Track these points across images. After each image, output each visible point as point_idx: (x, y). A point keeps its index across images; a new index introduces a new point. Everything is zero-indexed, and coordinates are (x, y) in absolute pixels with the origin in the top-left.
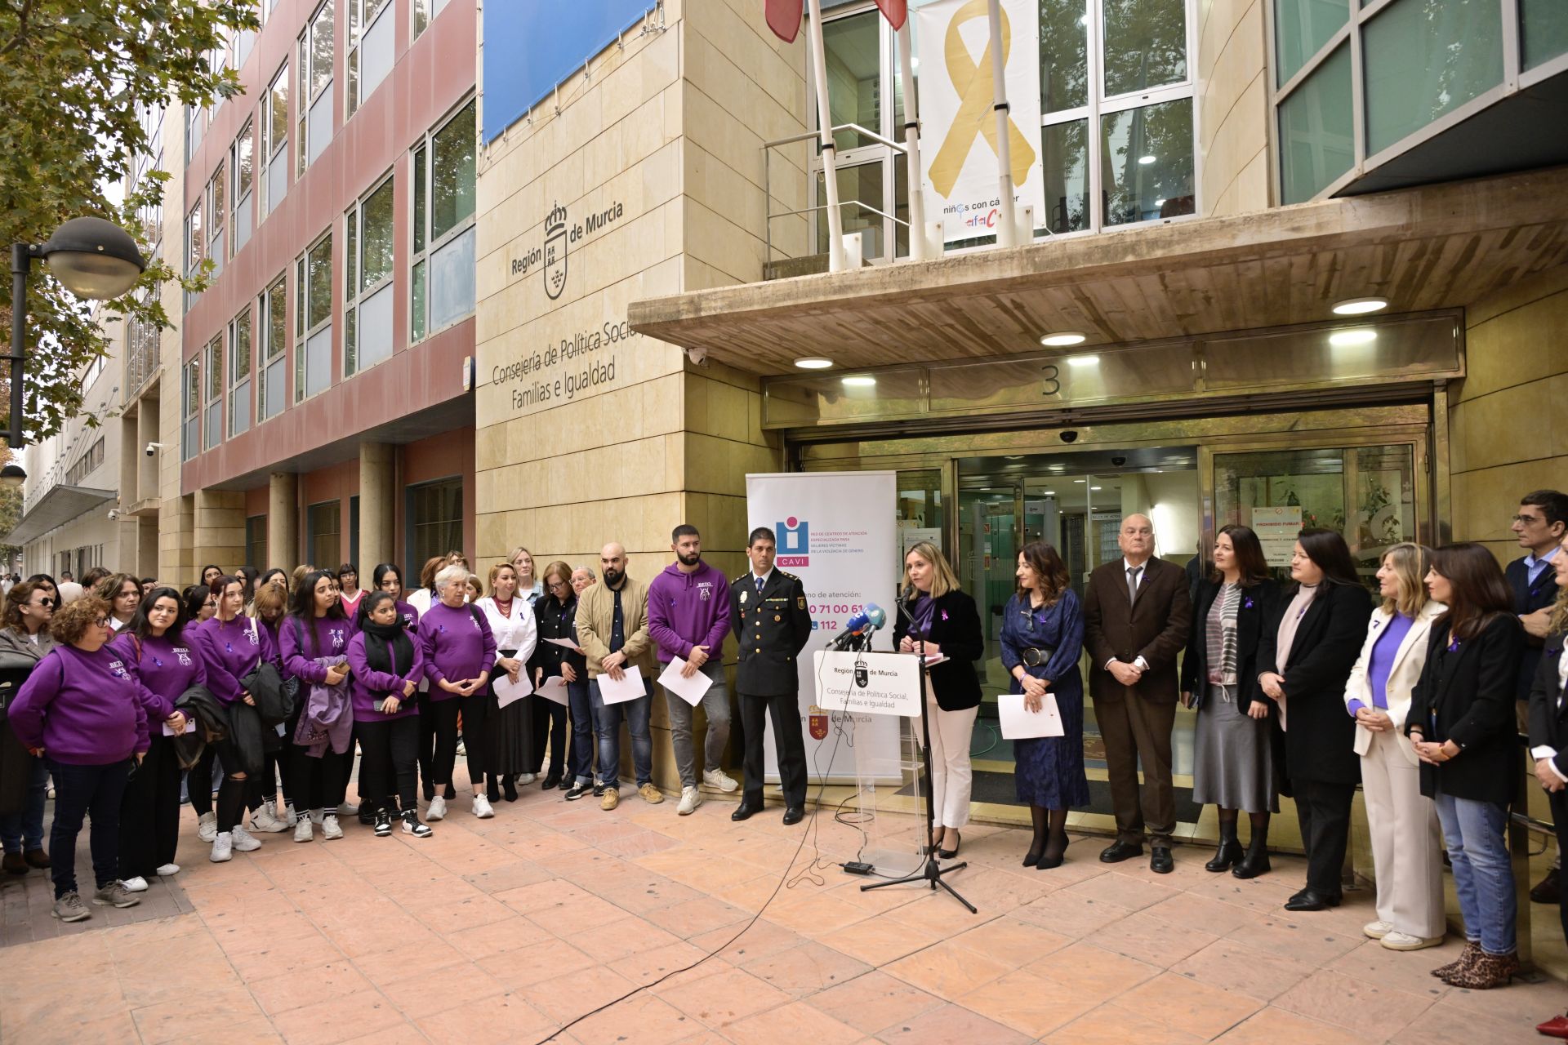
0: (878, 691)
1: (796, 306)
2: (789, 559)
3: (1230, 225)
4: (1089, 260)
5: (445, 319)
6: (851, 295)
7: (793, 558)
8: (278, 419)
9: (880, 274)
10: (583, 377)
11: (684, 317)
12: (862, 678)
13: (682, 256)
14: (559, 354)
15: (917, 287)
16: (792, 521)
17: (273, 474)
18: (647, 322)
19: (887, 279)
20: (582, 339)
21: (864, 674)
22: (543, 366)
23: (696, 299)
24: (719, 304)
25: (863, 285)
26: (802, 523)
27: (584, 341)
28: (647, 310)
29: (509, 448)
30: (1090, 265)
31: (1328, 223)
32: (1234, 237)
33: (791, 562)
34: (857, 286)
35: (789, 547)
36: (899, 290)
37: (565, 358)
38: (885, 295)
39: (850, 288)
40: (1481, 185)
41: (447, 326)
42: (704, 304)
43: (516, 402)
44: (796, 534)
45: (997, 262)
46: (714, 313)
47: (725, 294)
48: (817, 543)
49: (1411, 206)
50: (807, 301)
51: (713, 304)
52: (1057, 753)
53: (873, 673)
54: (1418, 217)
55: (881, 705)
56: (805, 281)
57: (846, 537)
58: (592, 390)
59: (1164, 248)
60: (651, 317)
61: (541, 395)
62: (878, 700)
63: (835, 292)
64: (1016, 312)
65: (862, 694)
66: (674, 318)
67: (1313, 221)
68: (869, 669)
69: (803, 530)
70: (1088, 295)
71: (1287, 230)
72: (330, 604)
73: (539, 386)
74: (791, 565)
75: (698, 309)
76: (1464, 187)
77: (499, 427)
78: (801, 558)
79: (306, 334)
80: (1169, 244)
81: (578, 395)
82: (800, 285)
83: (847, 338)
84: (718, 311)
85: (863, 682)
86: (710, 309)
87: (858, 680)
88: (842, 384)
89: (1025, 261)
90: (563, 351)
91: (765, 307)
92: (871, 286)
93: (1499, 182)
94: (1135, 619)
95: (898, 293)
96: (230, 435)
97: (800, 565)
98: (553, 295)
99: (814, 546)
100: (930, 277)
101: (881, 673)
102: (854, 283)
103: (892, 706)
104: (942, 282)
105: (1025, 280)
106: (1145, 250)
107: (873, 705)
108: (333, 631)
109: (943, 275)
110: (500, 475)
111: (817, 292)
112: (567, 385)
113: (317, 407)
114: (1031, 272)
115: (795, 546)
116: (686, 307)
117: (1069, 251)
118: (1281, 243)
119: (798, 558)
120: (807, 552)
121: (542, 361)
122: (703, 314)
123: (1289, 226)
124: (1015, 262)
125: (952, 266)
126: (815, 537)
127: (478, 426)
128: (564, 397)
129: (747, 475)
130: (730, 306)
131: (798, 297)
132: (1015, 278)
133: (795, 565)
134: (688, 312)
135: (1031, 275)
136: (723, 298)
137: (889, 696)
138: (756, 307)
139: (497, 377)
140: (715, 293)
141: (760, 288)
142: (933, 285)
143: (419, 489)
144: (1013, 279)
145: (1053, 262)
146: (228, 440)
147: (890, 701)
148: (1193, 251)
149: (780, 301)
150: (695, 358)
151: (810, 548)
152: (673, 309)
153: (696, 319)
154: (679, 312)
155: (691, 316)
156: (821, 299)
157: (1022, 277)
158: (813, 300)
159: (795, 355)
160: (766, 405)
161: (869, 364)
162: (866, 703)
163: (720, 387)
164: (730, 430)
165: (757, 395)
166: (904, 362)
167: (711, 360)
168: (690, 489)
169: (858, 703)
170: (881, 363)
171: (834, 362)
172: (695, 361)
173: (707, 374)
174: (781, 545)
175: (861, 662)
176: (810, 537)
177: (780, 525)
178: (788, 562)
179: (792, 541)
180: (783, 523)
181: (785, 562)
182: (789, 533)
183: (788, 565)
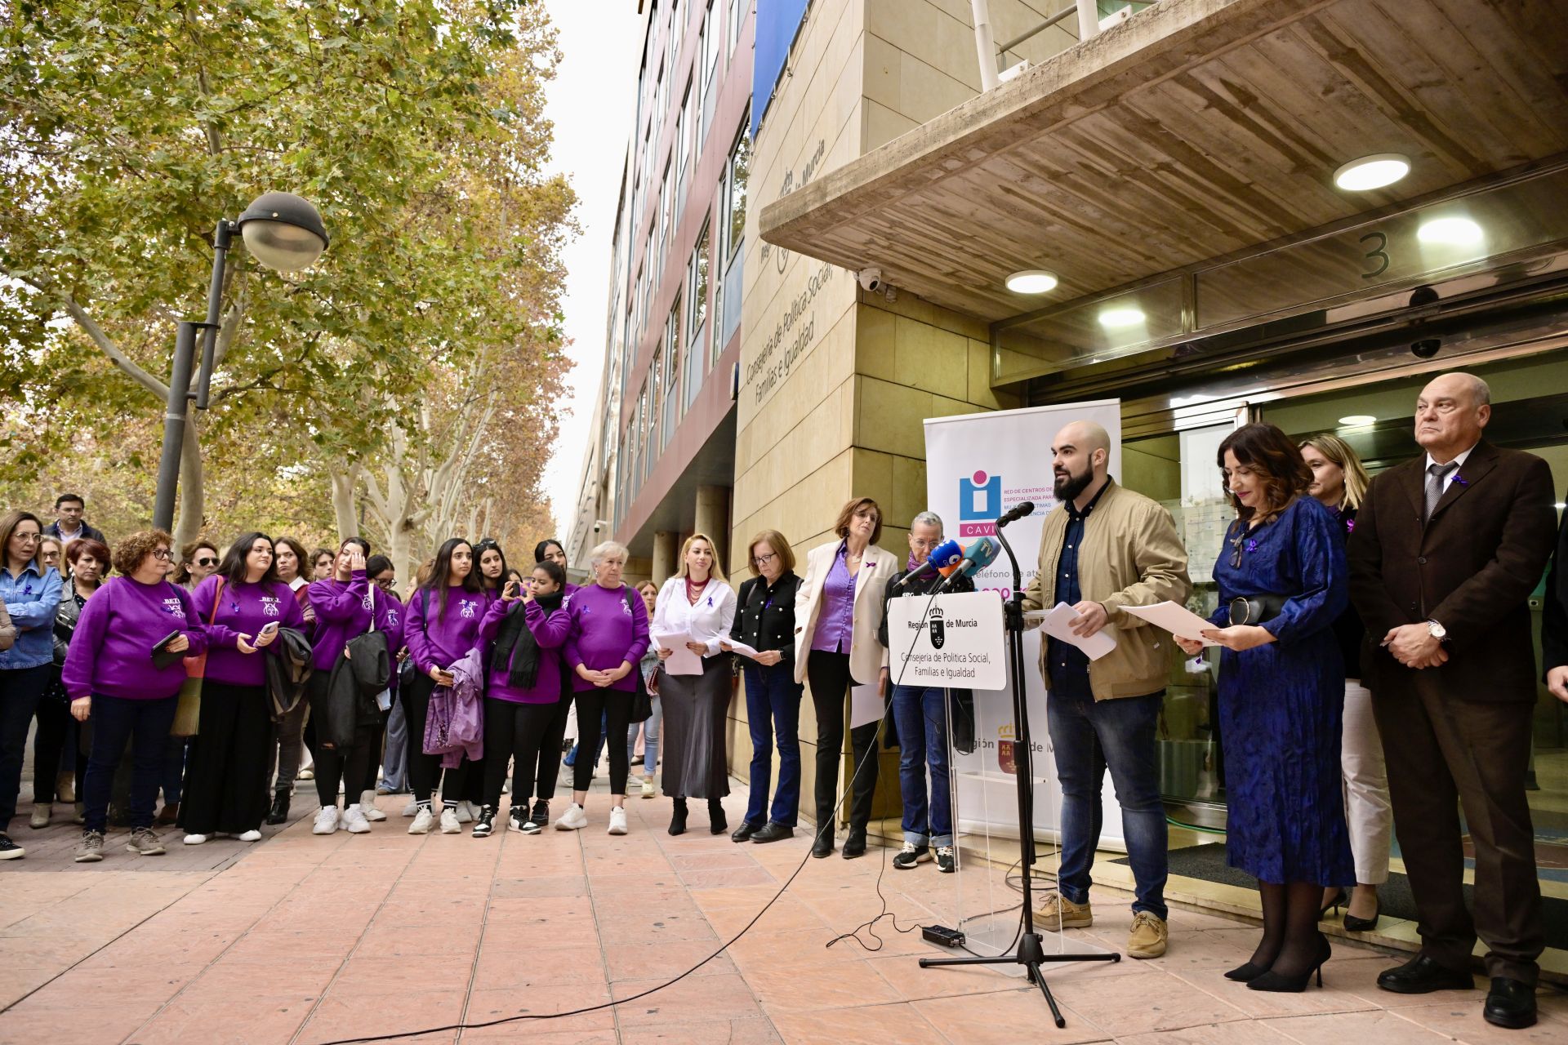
0: (955, 652)
1: (923, 158)
2: (975, 526)
6: (984, 123)
7: (981, 526)
9: (1019, 83)
10: (795, 347)
11: (810, 209)
14: (783, 331)
15: (1064, 84)
16: (980, 477)
19: (1028, 86)
20: (796, 305)
21: (940, 625)
22: (773, 349)
23: (822, 185)
24: (844, 182)
25: (999, 104)
26: (992, 478)
27: (797, 307)
28: (778, 211)
29: (752, 449)
33: (978, 530)
34: (992, 108)
35: (976, 510)
36: (1042, 96)
37: (786, 332)
38: (1025, 109)
39: (983, 114)
41: (728, 342)
42: (830, 188)
43: (758, 397)
44: (985, 492)
46: (839, 194)
47: (852, 169)
50: (935, 147)
51: (839, 184)
52: (1276, 779)
53: (950, 624)
55: (959, 674)
56: (933, 125)
58: (800, 358)
60: (779, 220)
61: (772, 380)
62: (955, 666)
63: (967, 125)
64: (1248, 112)
65: (938, 658)
66: (801, 213)
68: (945, 619)
69: (994, 487)
70: (1349, 43)
72: (466, 573)
73: (771, 372)
74: (978, 535)
75: (825, 195)
77: (748, 430)
78: (991, 525)
81: (791, 369)
82: (929, 131)
83: (1040, 222)
84: (844, 191)
86: (835, 190)
87: (933, 637)
88: (1099, 327)
90: (785, 326)
91: (891, 169)
92: (1007, 102)
94: (1429, 548)
95: (1041, 101)
98: (782, 269)
100: (1081, 64)
101: (959, 623)
102: (988, 105)
103: (970, 674)
104: (1096, 65)
105: (1214, 23)
107: (951, 674)
108: (464, 602)
109: (1099, 55)
110: (747, 479)
111: (946, 132)
112: (786, 362)
115: (984, 509)
116: (811, 197)
119: (987, 525)
120: (999, 517)
121: (773, 344)
122: (830, 198)
125: (1111, 38)
126: (1009, 496)
127: (738, 433)
128: (784, 375)
129: (925, 421)
130: (855, 181)
131: (926, 146)
132: (1198, 24)
133: (983, 535)
134: (815, 201)
135: (1222, 10)
136: (848, 174)
137: (968, 659)
138: (883, 173)
139: (749, 376)
140: (841, 169)
141: (886, 148)
142: (1085, 74)
147: (969, 666)
149: (906, 157)
151: (1003, 512)
152: (801, 203)
153: (820, 208)
154: (805, 204)
155: (817, 205)
156: (951, 139)
157: (1208, 19)
158: (942, 144)
159: (999, 270)
160: (998, 358)
161: (1113, 280)
162: (942, 672)
163: (919, 327)
164: (934, 382)
165: (984, 345)
166: (1161, 269)
167: (900, 291)
168: (862, 445)
169: (935, 673)
170: (1128, 275)
171: (1061, 279)
172: (866, 286)
173: (896, 309)
174: (966, 509)
175: (936, 609)
176: (1003, 496)
177: (965, 483)
178: (974, 530)
179: (980, 502)
180: (969, 480)
181: (970, 531)
182: (975, 493)
183: (974, 535)
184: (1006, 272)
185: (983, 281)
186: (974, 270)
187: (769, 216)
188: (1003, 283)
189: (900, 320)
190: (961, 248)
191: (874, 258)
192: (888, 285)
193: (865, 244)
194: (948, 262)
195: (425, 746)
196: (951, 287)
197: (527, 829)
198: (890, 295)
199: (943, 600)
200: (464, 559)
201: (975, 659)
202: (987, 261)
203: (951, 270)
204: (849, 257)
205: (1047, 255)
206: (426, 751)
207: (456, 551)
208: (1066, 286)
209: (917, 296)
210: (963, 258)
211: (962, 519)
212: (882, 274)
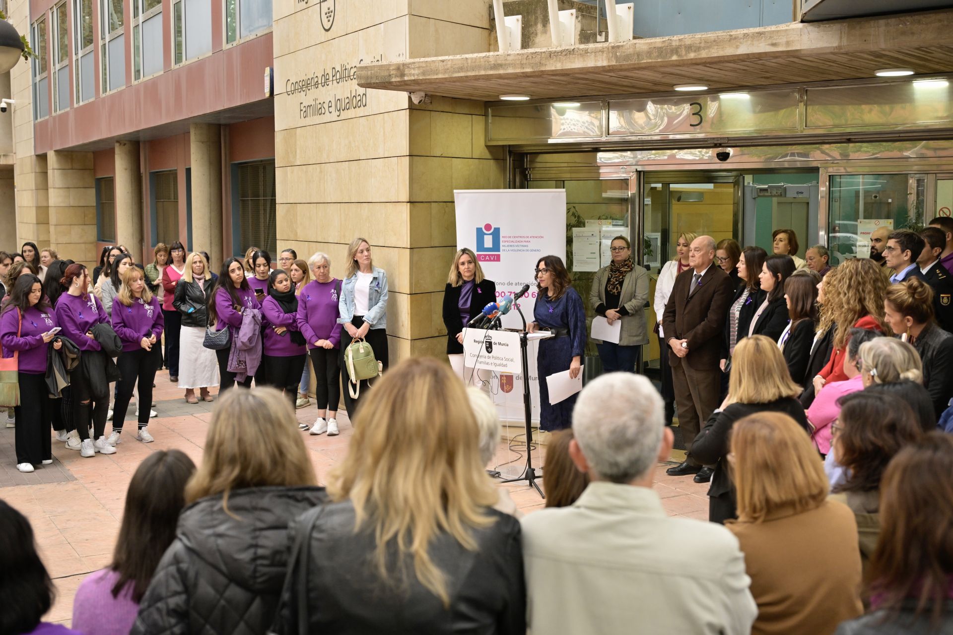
1: (467, 77)
2: (485, 255)
3: (735, 38)
4: (650, 57)
5: (251, 28)
6: (501, 72)
7: (489, 255)
8: (120, 93)
9: (520, 57)
10: (347, 101)
11: (393, 80)
12: (489, 347)
13: (407, 16)
14: (331, 79)
15: (543, 69)
16: (488, 227)
17: (118, 142)
18: (369, 81)
19: (524, 61)
20: (346, 69)
21: (490, 343)
22: (320, 85)
23: (401, 67)
24: (416, 72)
25: (509, 64)
26: (495, 228)
27: (347, 71)
28: (369, 72)
29: (298, 151)
30: (650, 61)
31: (793, 41)
32: (737, 47)
33: (487, 258)
34: (505, 65)
35: (486, 246)
36: (532, 70)
37: (335, 82)
38: (523, 73)
39: (500, 66)
40: (882, 22)
41: (253, 36)
42: (406, 71)
43: (302, 112)
44: (491, 236)
45: (593, 54)
46: (413, 78)
47: (421, 65)
48: (507, 244)
49: (841, 33)
50: (473, 74)
51: (413, 72)
53: (495, 344)
54: (845, 42)
55: (500, 365)
56: (472, 59)
57: (527, 239)
58: (351, 113)
59: (695, 51)
60: (371, 78)
61: (318, 109)
62: (498, 362)
65: (489, 357)
66: (387, 80)
67: (784, 40)
68: (493, 341)
69: (496, 234)
71: (769, 45)
73: (318, 102)
74: (487, 260)
75: (403, 75)
76: (872, 23)
77: (290, 131)
78: (494, 255)
79: (141, 17)
80: (698, 49)
81: (345, 115)
82: (469, 61)
84: (416, 77)
85: (490, 350)
86: (410, 75)
87: (487, 348)
89: (611, 55)
90: (333, 76)
91: (446, 76)
92: (513, 65)
93: (893, 21)
94: (686, 312)
95: (531, 72)
96: (78, 101)
97: (494, 260)
98: (327, 28)
99: (504, 246)
100: (551, 62)
101: (500, 344)
102: (503, 62)
103: (505, 366)
105: (611, 68)
106: (684, 53)
107: (496, 365)
109: (560, 61)
110: (292, 172)
111: (479, 67)
112: (336, 106)
113: (152, 87)
114: (614, 63)
115: (491, 245)
116: (394, 72)
117: (637, 49)
118: (766, 53)
119: (492, 255)
120: (499, 251)
121: (320, 82)
122: (406, 78)
123: (770, 42)
124: (605, 55)
125: (566, 55)
126: (505, 239)
127: (276, 129)
128: (334, 116)
129: (455, 191)
130: (424, 74)
131: (467, 71)
132: (604, 66)
133: (490, 260)
134: (396, 76)
135: (614, 65)
136: (419, 67)
138: (440, 76)
139: (289, 89)
140: (414, 63)
141: (443, 61)
142: (553, 68)
143: (242, 166)
144: (604, 67)
145: (627, 57)
146: (76, 105)
147: (504, 362)
148: (713, 56)
149: (456, 72)
150: (416, 100)
151: (501, 248)
152: (386, 73)
153: (401, 82)
154: (390, 75)
155: (398, 79)
156: (483, 73)
157: (609, 66)
158: (477, 74)
159: (496, 94)
160: (490, 122)
161: (565, 98)
162: (491, 364)
163: (444, 116)
164: (454, 151)
165: (482, 117)
166: (589, 95)
167: (433, 97)
168: (415, 200)
169: (488, 364)
170: (571, 97)
171: (532, 98)
172: (416, 102)
173: (431, 107)
174: (480, 245)
175: (489, 336)
176: (501, 239)
177: (479, 230)
178: (485, 258)
179: (488, 242)
180: (481, 228)
181: (483, 258)
182: (485, 236)
183: (485, 261)
184: (501, 95)
185: (486, 95)
186: (482, 93)
187: (364, 73)
188: (499, 97)
189: (433, 114)
190: (477, 90)
196: (465, 95)
199: (492, 333)
201: (507, 360)
202: (490, 92)
203: (467, 93)
208: (535, 99)
209: (443, 96)
211: (478, 251)
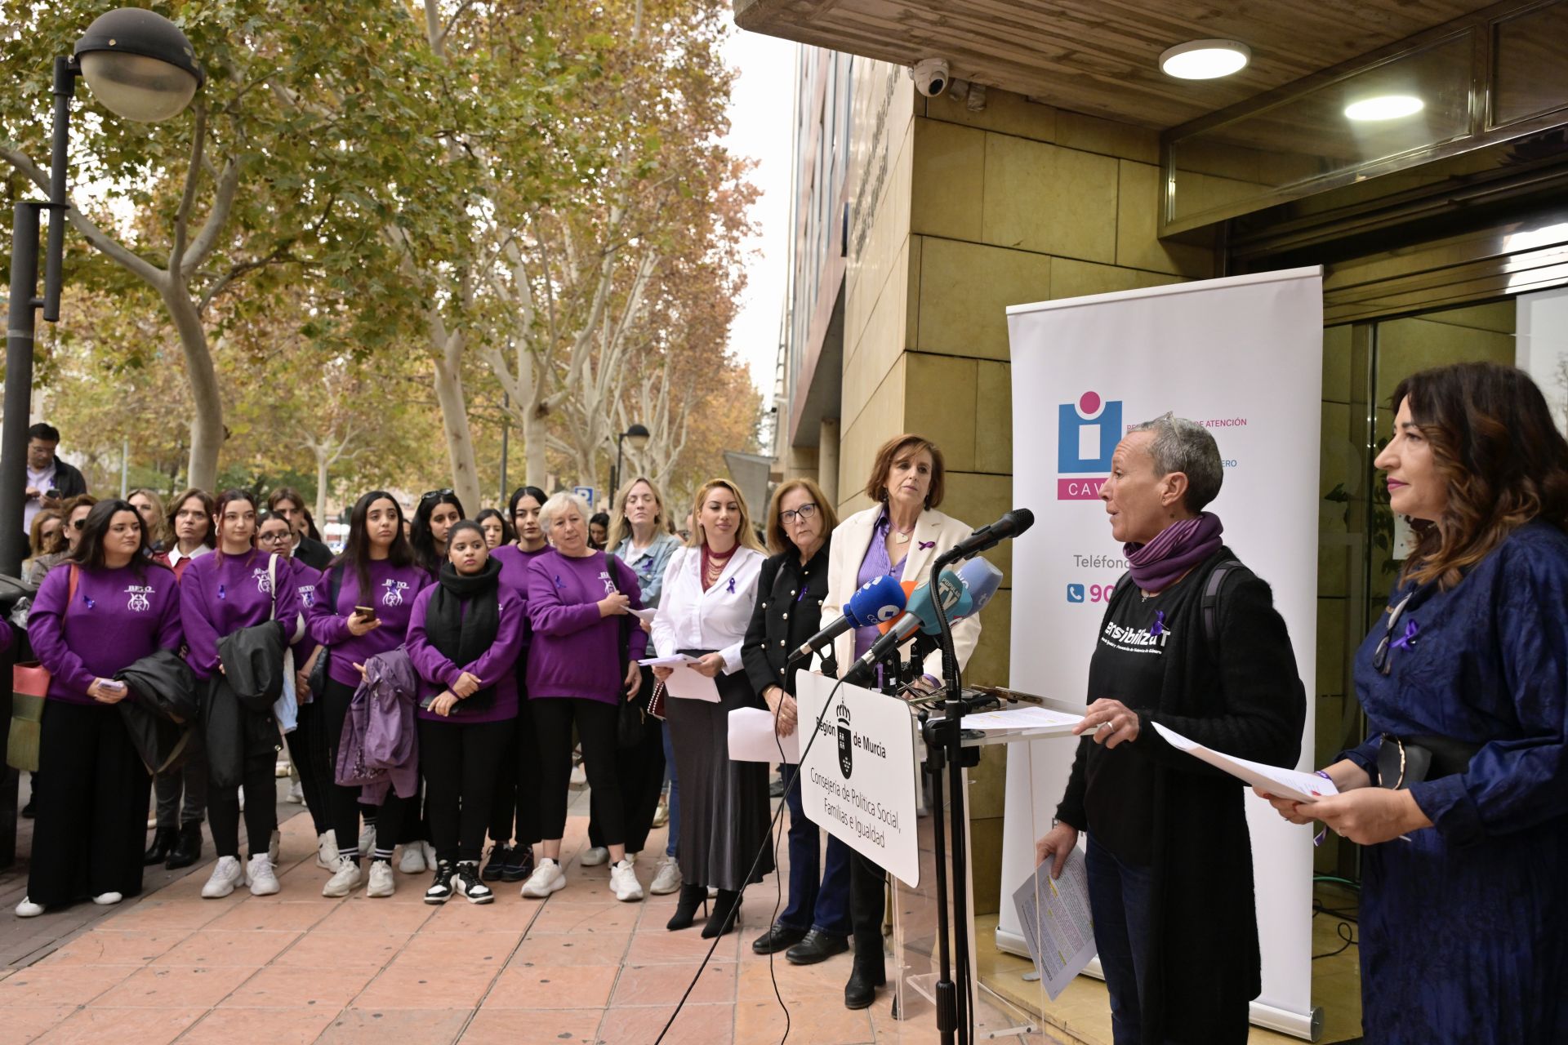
0: (865, 795)
2: (1081, 482)
7: (1091, 482)
12: (846, 752)
16: (1090, 401)
21: (848, 737)
26: (1108, 404)
33: (1086, 489)
35: (1082, 456)
44: (1098, 427)
62: (866, 819)
65: (848, 794)
69: (1111, 418)
72: (389, 539)
74: (1086, 497)
85: (847, 763)
87: (841, 754)
103: (879, 840)
107: (860, 829)
108: (389, 582)
115: (1096, 454)
119: (1099, 482)
129: (1010, 309)
137: (877, 813)
147: (878, 825)
150: (922, 83)
159: (1142, 44)
160: (1172, 188)
161: (1350, 45)
162: (849, 819)
163: (1031, 150)
164: (1055, 237)
165: (1148, 167)
166: (1434, 19)
167: (991, 91)
168: (922, 348)
170: (1376, 35)
171: (1254, 53)
172: (924, 89)
173: (985, 121)
174: (1068, 456)
175: (843, 707)
177: (1066, 412)
178: (1080, 488)
179: (1089, 443)
180: (1072, 406)
181: (1074, 489)
182: (1082, 428)
183: (1079, 497)
184: (1155, 48)
185: (1124, 66)
186: (1100, 48)
188: (1156, 65)
189: (993, 138)
190: (1063, 13)
191: (928, 42)
192: (970, 84)
193: (900, 20)
194: (1048, 39)
195: (338, 775)
196: (1072, 79)
197: (474, 896)
198: (974, 100)
200: (384, 519)
201: (884, 816)
202: (1115, 30)
203: (1061, 52)
204: (887, 44)
205: (1218, 13)
206: (338, 781)
207: (372, 508)
208: (1268, 63)
209: (1027, 99)
210: (1074, 29)
211: (1061, 470)
212: (951, 67)
